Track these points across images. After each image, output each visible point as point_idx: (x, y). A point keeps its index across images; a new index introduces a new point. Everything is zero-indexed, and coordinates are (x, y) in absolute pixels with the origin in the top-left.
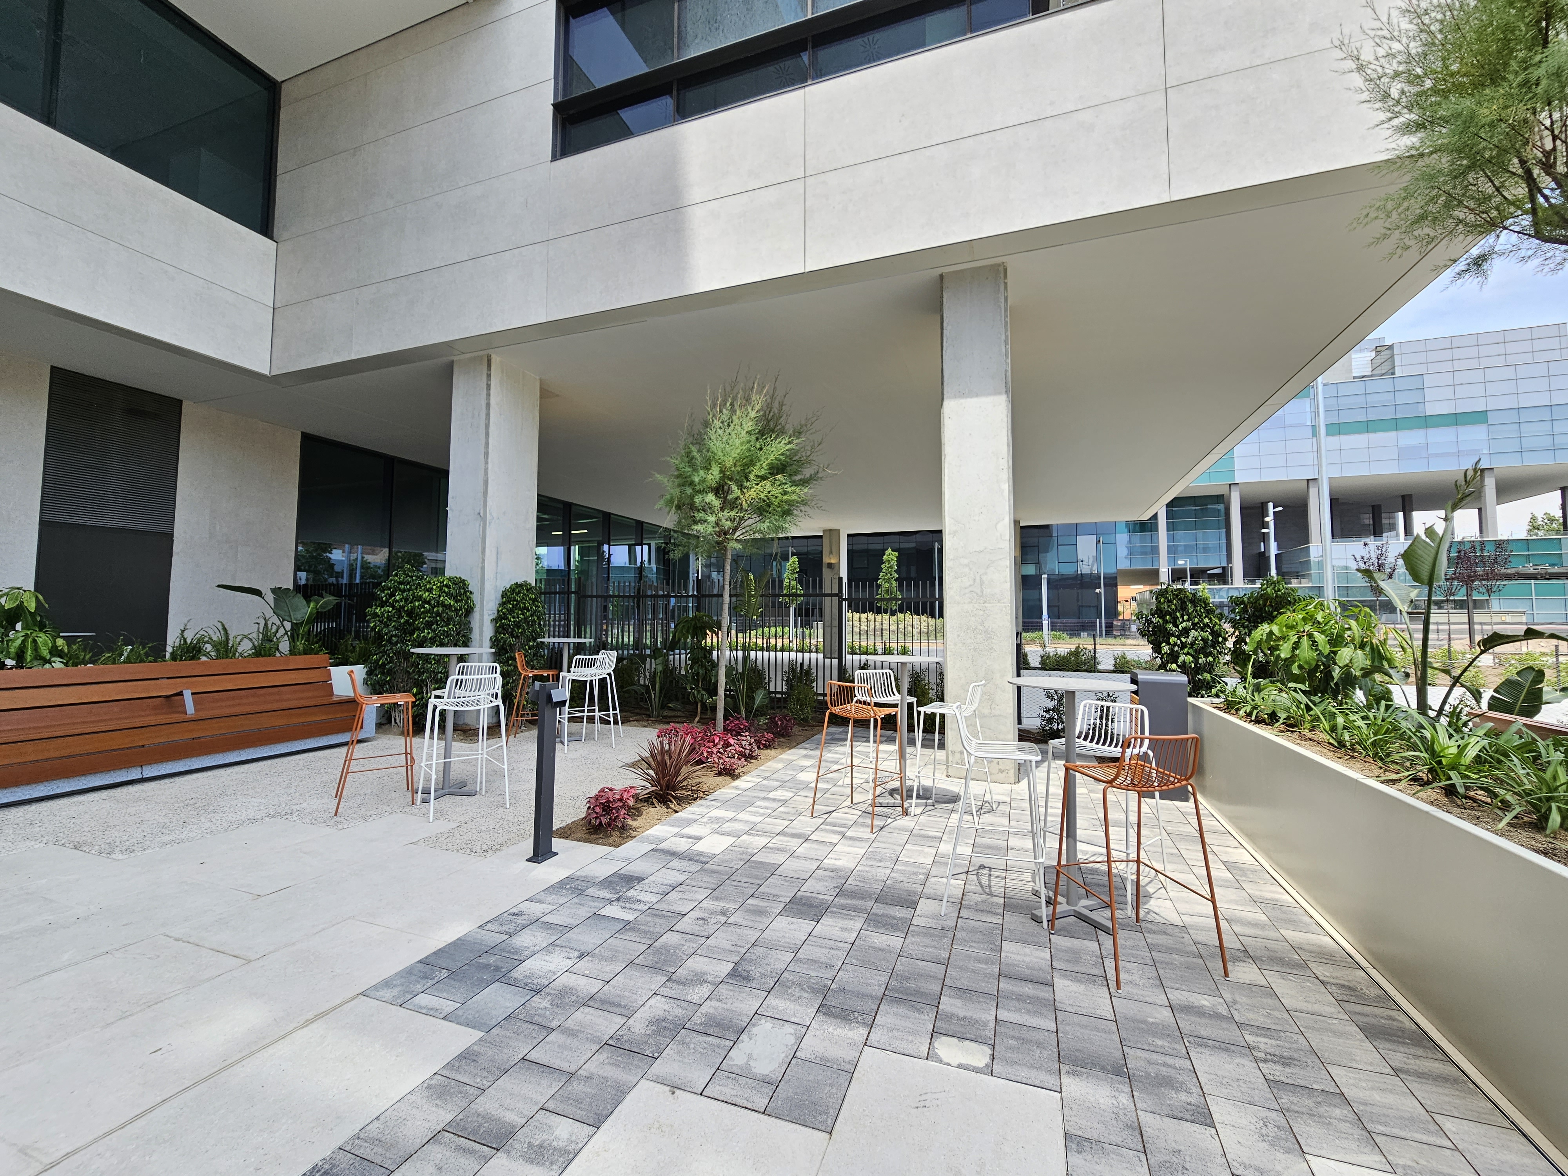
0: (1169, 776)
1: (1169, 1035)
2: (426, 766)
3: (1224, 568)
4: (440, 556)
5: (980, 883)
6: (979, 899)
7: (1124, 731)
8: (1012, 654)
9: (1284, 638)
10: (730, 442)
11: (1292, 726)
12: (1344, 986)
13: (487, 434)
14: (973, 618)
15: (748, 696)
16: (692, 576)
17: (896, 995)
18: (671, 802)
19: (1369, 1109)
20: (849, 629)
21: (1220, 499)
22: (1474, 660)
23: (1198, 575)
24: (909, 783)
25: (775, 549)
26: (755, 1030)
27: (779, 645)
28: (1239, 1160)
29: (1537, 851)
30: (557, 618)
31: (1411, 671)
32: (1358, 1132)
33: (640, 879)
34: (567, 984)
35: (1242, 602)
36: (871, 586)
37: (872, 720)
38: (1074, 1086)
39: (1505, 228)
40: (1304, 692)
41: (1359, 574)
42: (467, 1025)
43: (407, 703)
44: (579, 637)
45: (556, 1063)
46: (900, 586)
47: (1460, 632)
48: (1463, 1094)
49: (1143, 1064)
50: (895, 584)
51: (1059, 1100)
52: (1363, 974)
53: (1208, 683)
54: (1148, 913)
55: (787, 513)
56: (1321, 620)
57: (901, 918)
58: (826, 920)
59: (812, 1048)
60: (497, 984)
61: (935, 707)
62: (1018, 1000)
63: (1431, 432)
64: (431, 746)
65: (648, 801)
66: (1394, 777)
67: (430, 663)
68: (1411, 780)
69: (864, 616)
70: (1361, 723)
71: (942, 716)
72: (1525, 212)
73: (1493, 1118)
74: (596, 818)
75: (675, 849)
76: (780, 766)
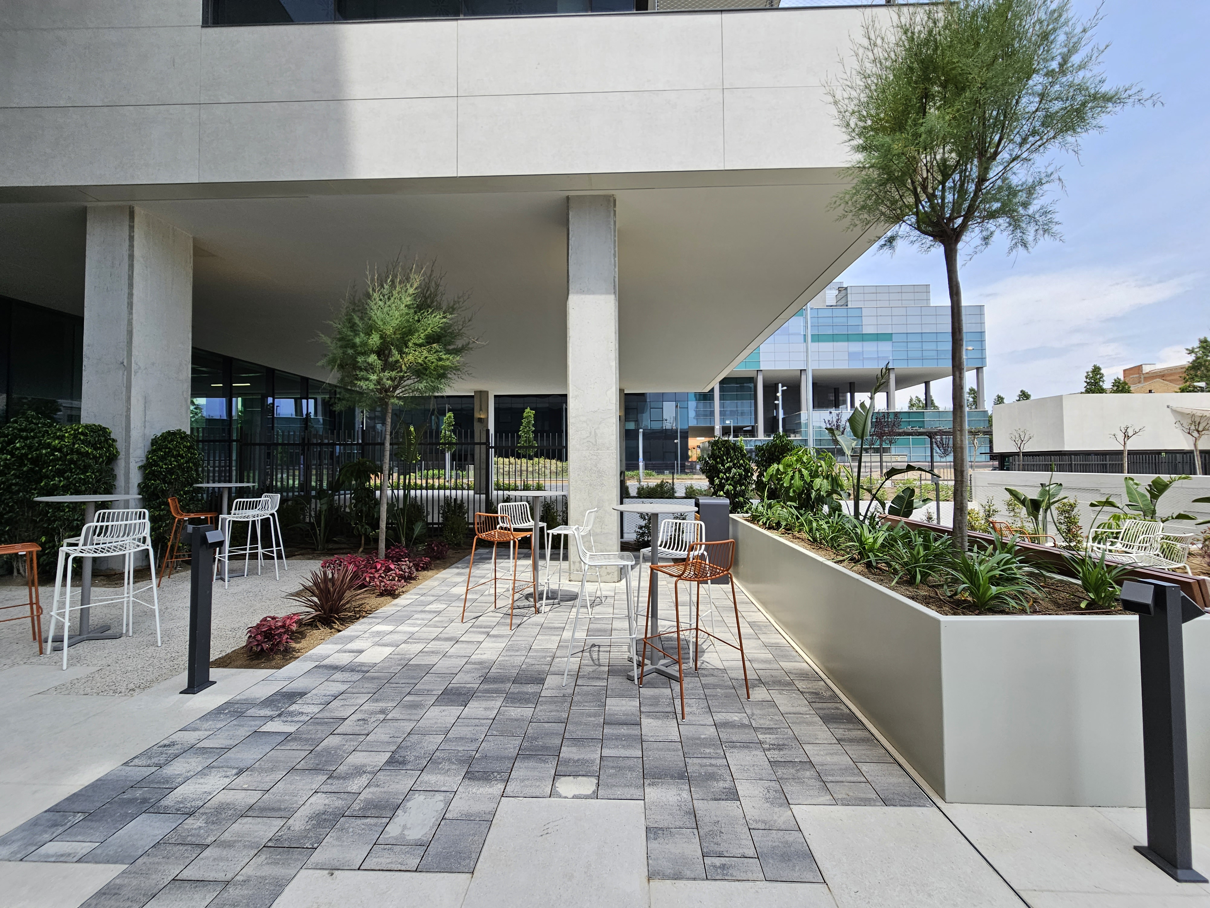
0: (716, 569)
1: (714, 745)
2: (58, 614)
3: (753, 426)
4: (75, 403)
5: (592, 658)
6: (591, 670)
7: (690, 539)
8: (617, 487)
9: (785, 473)
10: (390, 313)
11: (788, 530)
12: (813, 693)
13: (131, 285)
14: (589, 462)
15: (408, 528)
16: (358, 426)
17: (528, 753)
18: (335, 623)
19: (824, 768)
20: (494, 471)
21: (752, 380)
22: (883, 484)
23: (738, 431)
24: (540, 588)
25: (432, 405)
26: (409, 804)
27: (436, 484)
28: (753, 818)
29: (909, 597)
30: (217, 464)
31: (851, 492)
32: (818, 784)
33: (302, 694)
34: (223, 801)
35: (762, 449)
36: (513, 437)
37: (512, 542)
38: (653, 793)
39: (904, 221)
40: (795, 507)
41: (827, 431)
42: (108, 862)
43: (31, 553)
44: (242, 481)
45: (211, 875)
46: (535, 438)
47: (876, 467)
48: (872, 748)
49: (697, 767)
50: (532, 435)
51: (643, 806)
52: (823, 683)
53: (742, 504)
54: (703, 663)
55: (443, 376)
56: (805, 461)
57: (532, 693)
58: (472, 704)
59: (459, 808)
60: (144, 815)
61: (561, 529)
62: (616, 739)
63: (865, 344)
64: (63, 594)
65: (312, 624)
66: (841, 558)
67: (63, 511)
68: (850, 560)
69: (506, 460)
70: (825, 526)
71: (566, 536)
72: (913, 214)
73: (885, 758)
74: (257, 645)
75: (337, 664)
76: (436, 583)
